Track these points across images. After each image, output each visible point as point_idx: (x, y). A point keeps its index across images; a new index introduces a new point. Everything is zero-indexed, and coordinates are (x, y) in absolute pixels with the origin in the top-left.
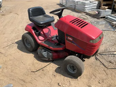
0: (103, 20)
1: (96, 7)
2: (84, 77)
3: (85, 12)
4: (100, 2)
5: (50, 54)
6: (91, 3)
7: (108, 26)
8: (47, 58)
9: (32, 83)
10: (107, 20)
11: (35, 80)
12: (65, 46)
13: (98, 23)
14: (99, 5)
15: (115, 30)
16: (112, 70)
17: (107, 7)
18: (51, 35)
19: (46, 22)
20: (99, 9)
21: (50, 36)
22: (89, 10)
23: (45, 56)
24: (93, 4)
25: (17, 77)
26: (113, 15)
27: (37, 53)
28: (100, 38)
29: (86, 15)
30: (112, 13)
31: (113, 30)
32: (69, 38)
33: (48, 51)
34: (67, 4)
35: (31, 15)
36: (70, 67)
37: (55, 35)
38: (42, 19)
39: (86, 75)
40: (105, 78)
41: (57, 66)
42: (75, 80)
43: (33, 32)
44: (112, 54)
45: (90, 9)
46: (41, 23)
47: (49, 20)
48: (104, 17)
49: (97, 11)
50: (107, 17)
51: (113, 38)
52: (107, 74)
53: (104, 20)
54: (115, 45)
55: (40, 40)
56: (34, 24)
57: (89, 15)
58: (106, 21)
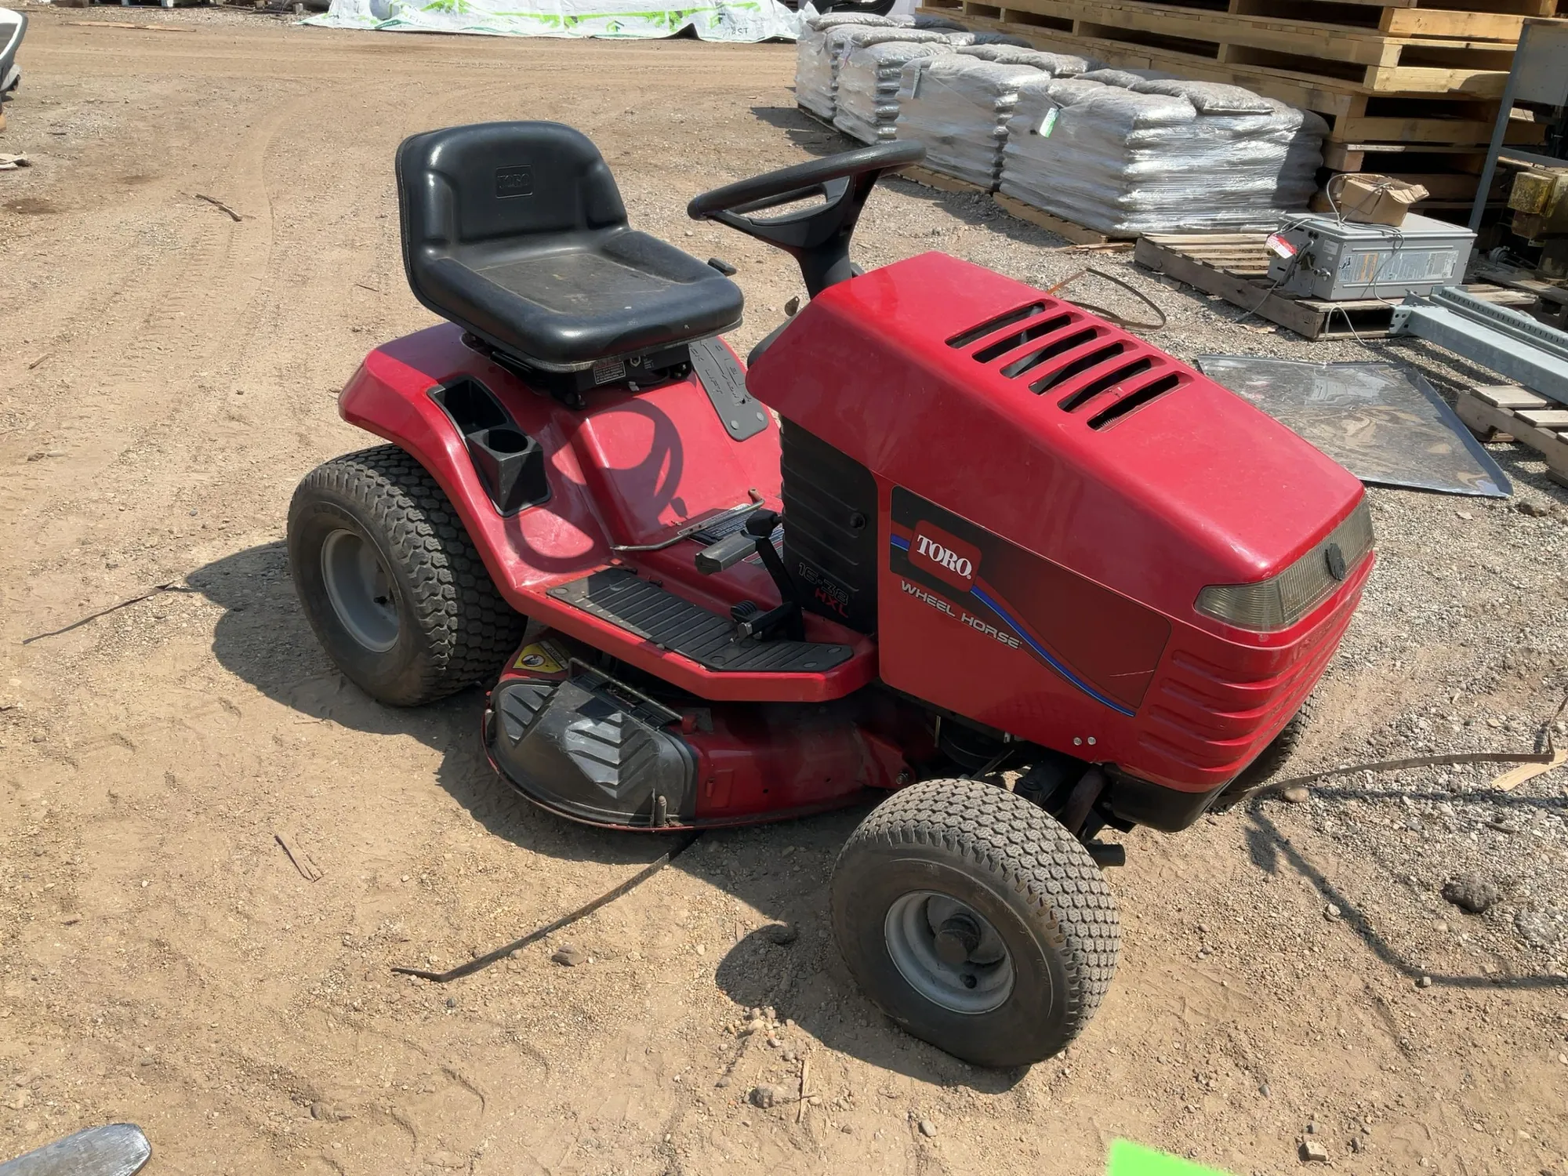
0: (1354, 352)
1: (1270, 184)
2: (1102, 1077)
3: (1132, 239)
4: (1330, 120)
5: (670, 748)
6: (1206, 130)
7: (1431, 440)
8: (614, 804)
9: (417, 1122)
10: (1406, 353)
11: (457, 1092)
12: (864, 649)
13: (1288, 380)
14: (1316, 158)
15: (1506, 487)
16: (1478, 996)
17: (1420, 191)
18: (680, 508)
19: (633, 324)
20: (1311, 207)
21: (669, 517)
22: (1179, 208)
23: (601, 775)
24: (1239, 136)
25: (202, 1039)
26: (1484, 296)
27: (491, 736)
28: (1333, 567)
29: (1133, 278)
30: (1475, 276)
31: (1492, 489)
32: (926, 545)
33: (639, 709)
34: (889, 118)
35: (434, 224)
36: (928, 932)
37: (742, 507)
38: (578, 287)
39: (1138, 1052)
40: (1376, 1094)
41: (756, 920)
42: (993, 1112)
43: (453, 446)
44: (1468, 798)
45: (1197, 205)
46: (570, 334)
47: (674, 306)
48: (1379, 318)
49: (1290, 232)
50: (1413, 316)
51: (1485, 595)
52: (1403, 1048)
53: (1368, 355)
54: (1510, 678)
55: (531, 557)
56: (473, 341)
57: (1171, 279)
58: (1400, 362)
